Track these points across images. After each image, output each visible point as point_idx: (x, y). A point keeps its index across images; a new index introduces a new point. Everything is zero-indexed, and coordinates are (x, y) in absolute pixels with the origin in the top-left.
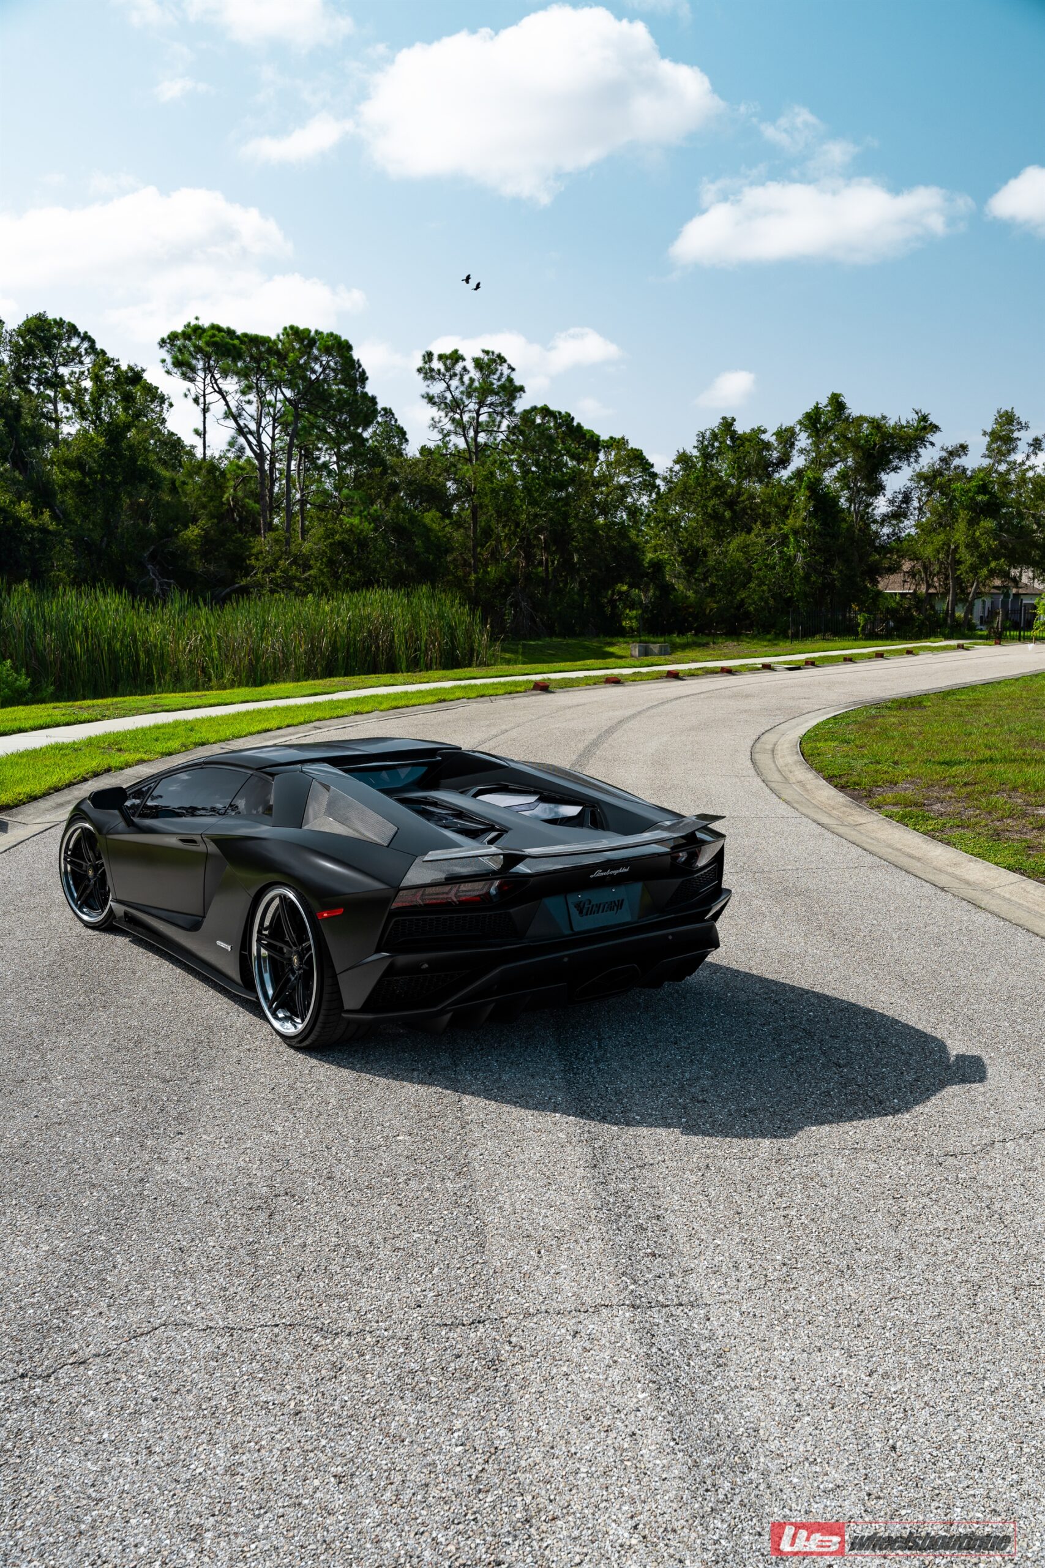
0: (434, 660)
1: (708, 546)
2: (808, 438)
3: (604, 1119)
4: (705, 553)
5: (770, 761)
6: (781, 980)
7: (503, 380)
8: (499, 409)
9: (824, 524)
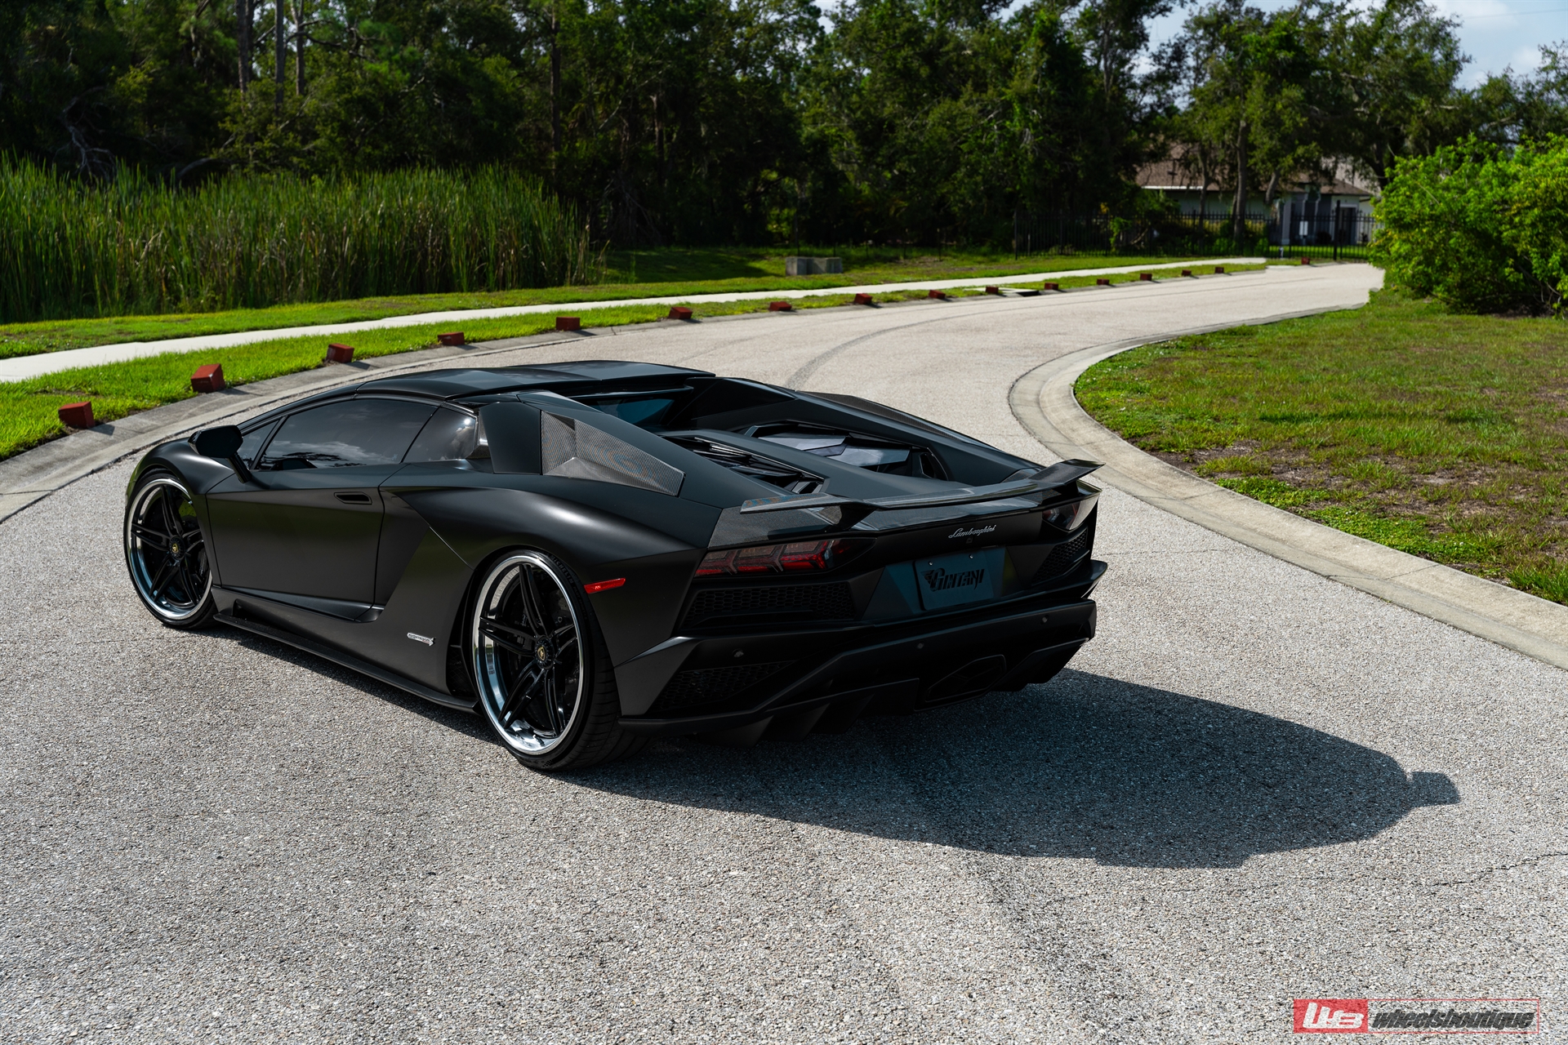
0: (509, 276)
1: (895, 116)
3: (990, 849)
5: (1039, 417)
6: (1156, 687)
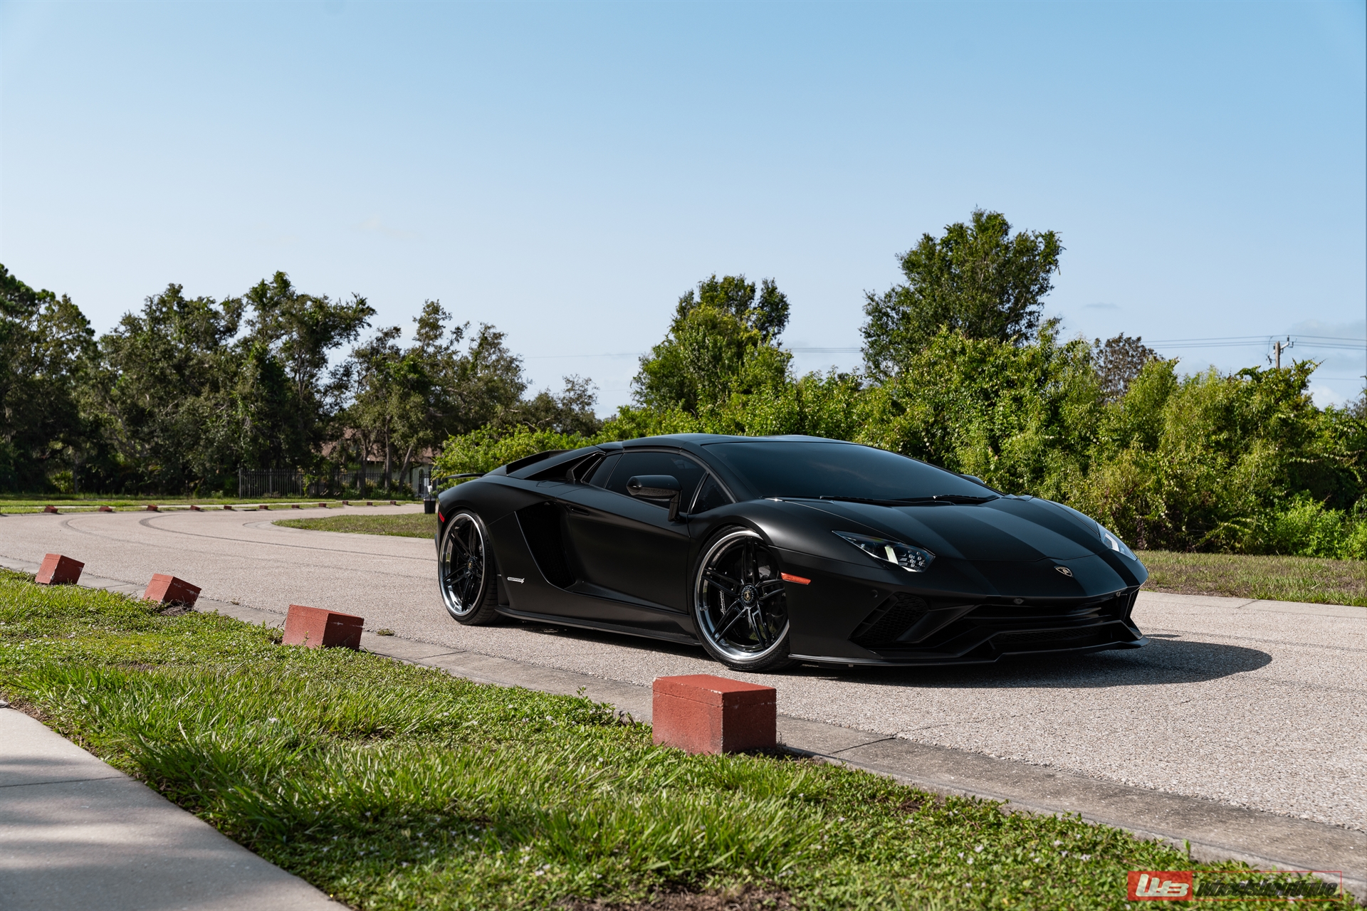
1: (153, 406)
2: (255, 310)
4: (150, 414)
9: (272, 391)
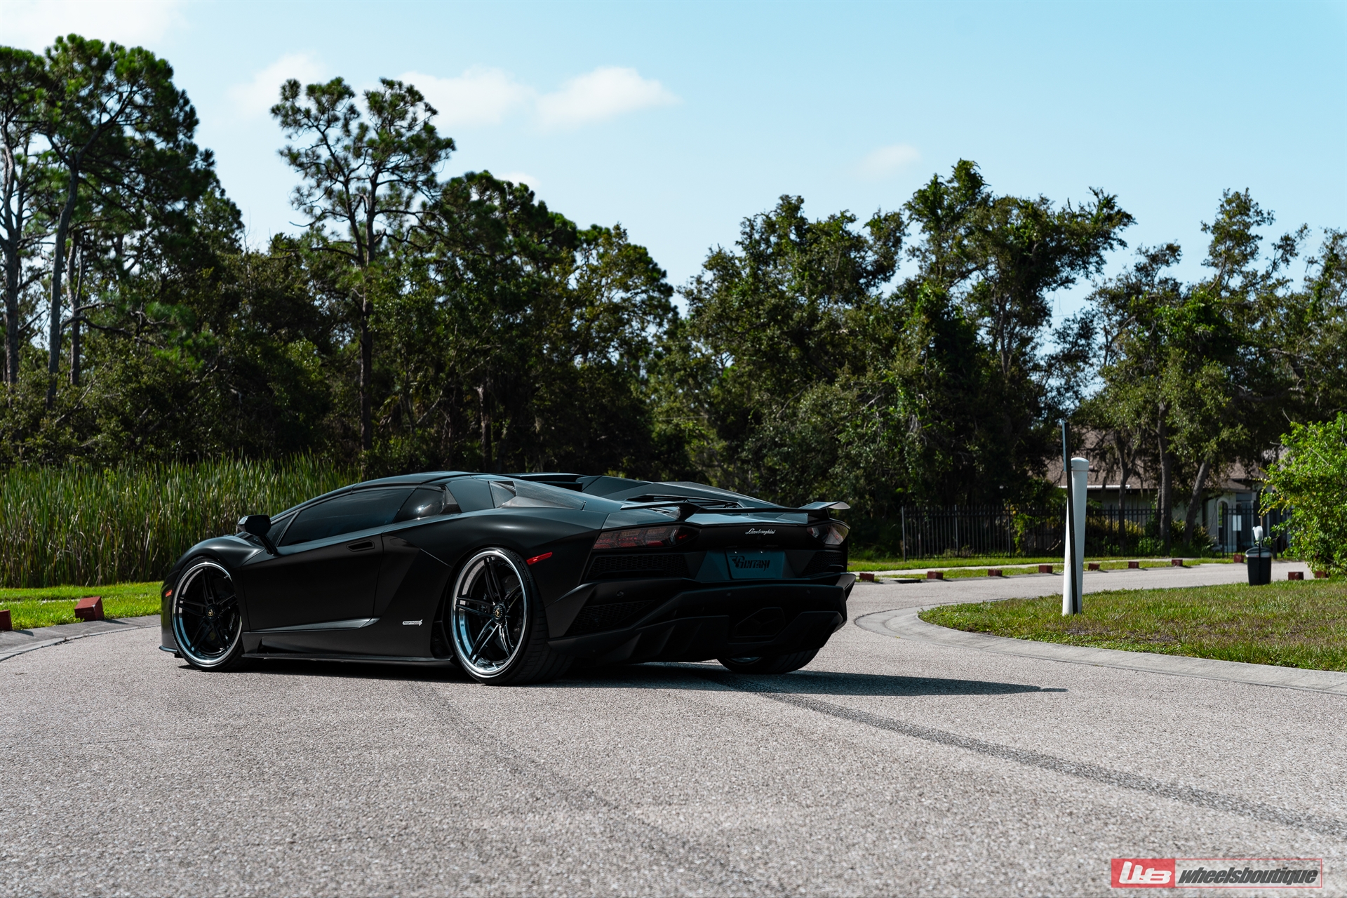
1: (762, 405)
2: (923, 231)
4: (758, 418)
5: (880, 627)
7: (417, 128)
8: (408, 176)
9: (954, 369)
